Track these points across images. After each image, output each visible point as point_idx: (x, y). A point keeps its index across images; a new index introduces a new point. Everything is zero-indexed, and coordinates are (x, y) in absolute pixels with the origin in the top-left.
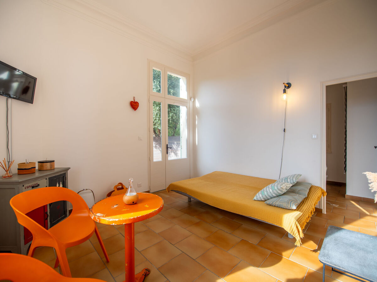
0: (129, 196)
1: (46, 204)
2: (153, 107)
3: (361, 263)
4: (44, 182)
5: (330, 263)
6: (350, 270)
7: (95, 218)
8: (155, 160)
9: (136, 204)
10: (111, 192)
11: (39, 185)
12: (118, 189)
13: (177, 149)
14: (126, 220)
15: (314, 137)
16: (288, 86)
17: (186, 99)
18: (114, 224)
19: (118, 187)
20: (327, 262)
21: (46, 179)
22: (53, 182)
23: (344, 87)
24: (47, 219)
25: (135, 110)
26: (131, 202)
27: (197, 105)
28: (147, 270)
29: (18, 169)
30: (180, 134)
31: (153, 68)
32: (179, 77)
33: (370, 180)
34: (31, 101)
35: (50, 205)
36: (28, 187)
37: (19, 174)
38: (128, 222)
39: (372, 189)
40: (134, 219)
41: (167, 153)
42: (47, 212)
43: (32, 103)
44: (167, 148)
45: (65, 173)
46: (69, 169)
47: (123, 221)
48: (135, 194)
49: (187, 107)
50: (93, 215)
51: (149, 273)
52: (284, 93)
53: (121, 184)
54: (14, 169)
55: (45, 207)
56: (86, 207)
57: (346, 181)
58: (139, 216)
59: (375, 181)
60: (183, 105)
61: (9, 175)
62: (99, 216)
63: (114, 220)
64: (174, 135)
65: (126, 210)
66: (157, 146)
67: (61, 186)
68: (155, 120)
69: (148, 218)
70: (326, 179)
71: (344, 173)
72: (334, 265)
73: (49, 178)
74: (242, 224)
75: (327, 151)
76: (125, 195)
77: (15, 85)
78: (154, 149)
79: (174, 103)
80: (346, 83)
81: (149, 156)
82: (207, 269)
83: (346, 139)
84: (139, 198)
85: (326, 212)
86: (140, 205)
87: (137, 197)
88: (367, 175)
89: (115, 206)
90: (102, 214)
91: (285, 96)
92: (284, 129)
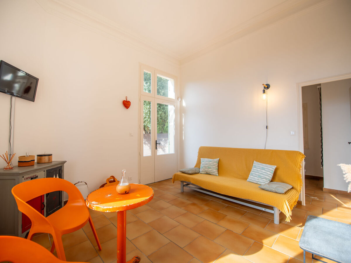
0: (122, 186)
1: (43, 194)
2: (144, 106)
3: (339, 249)
4: (42, 174)
5: (310, 249)
6: (329, 256)
7: (90, 205)
8: (144, 155)
9: (128, 193)
10: (103, 185)
11: (37, 176)
12: (110, 182)
13: (165, 145)
14: (119, 208)
15: (292, 133)
16: (267, 87)
17: (174, 99)
18: (108, 211)
19: (110, 180)
20: (307, 248)
21: (44, 171)
22: (50, 173)
23: (319, 88)
24: (43, 209)
25: (127, 108)
26: (123, 192)
27: (184, 104)
28: (137, 258)
29: (19, 162)
30: (168, 132)
31: (144, 71)
32: (168, 79)
33: (344, 171)
34: (33, 100)
35: (48, 195)
36: (27, 178)
37: (19, 166)
38: (121, 210)
39: (346, 180)
40: (127, 206)
41: (156, 149)
42: (44, 202)
43: (34, 101)
44: (156, 144)
45: (61, 166)
46: (65, 162)
47: (117, 208)
48: (127, 184)
49: (174, 106)
50: (89, 203)
51: (139, 261)
52: (263, 93)
53: (113, 177)
54: (15, 162)
55: (42, 197)
56: (82, 197)
57: (323, 175)
58: (131, 204)
59: (349, 172)
60: (171, 104)
61: (10, 167)
62: (95, 204)
63: (109, 207)
64: (162, 133)
65: (119, 199)
66: (146, 142)
67: (58, 177)
68: (145, 118)
69: (140, 206)
70: (305, 174)
71: (322, 168)
72: (314, 251)
73: (47, 170)
74: (227, 215)
75: (304, 147)
76: (118, 186)
77: (17, 86)
78: (144, 146)
79: (163, 102)
80: (320, 85)
81: (140, 151)
82: (194, 257)
83: (322, 136)
84: (132, 188)
85: (305, 204)
86: (131, 195)
87: (129, 186)
88: (342, 166)
89: (109, 196)
90: (97, 203)
91: (264, 96)
92: (267, 126)
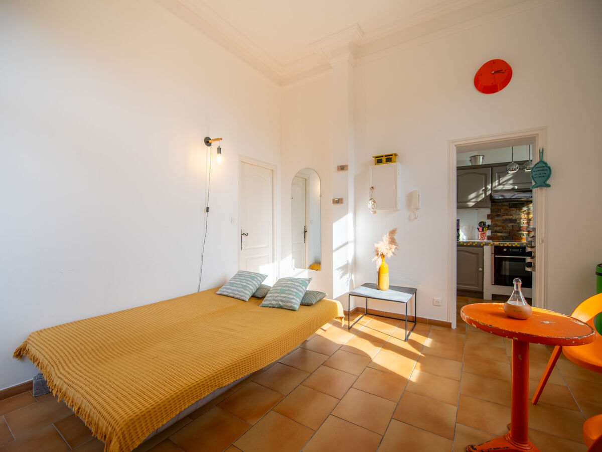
16: (208, 142)
91: (220, 158)
92: (208, 208)
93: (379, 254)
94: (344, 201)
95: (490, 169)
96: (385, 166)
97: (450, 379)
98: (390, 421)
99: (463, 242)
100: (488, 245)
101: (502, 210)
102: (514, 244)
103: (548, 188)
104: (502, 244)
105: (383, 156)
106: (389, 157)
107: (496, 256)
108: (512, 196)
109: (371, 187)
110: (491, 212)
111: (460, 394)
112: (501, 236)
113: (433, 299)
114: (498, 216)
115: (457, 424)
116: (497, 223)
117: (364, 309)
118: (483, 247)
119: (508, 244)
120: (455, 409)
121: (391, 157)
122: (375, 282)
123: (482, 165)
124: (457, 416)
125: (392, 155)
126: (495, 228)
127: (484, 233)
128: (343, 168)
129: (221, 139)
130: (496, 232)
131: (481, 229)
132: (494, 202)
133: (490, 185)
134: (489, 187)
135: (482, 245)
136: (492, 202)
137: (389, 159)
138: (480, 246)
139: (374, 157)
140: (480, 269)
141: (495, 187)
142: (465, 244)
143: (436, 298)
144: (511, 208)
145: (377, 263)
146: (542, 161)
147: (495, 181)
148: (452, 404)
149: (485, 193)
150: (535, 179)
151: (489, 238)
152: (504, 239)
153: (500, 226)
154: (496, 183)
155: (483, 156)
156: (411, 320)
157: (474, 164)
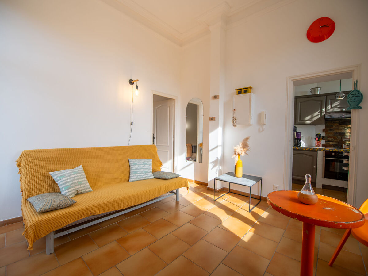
16: (131, 82)
91: (137, 92)
92: (132, 123)
93: (236, 153)
94: (216, 119)
95: (325, 97)
96: (243, 95)
97: (272, 240)
98: (219, 264)
99: (303, 148)
100: (321, 150)
101: (334, 126)
102: (341, 150)
103: (360, 109)
104: (331, 150)
105: (242, 89)
106: (246, 89)
107: (326, 158)
108: (341, 116)
109: (233, 109)
110: (326, 127)
111: (276, 252)
112: (332, 144)
113: (273, 186)
114: (331, 130)
115: (266, 273)
116: (330, 135)
117: (228, 189)
118: (317, 151)
119: (336, 150)
120: (268, 262)
121: (247, 89)
122: (234, 172)
123: (319, 94)
124: (267, 267)
125: (248, 88)
126: (328, 139)
127: (319, 142)
128: (215, 97)
129: (138, 80)
130: (329, 141)
131: (317, 139)
132: (328, 120)
133: (325, 109)
134: (324, 110)
135: (316, 150)
136: (325, 121)
137: (246, 90)
138: (315, 151)
139: (236, 90)
140: (315, 167)
141: (328, 110)
142: (304, 149)
143: (275, 185)
144: (341, 125)
145: (235, 159)
146: (356, 90)
147: (329, 105)
148: (267, 259)
149: (321, 114)
150: (350, 103)
151: (323, 145)
152: (334, 146)
153: (332, 137)
154: (329, 107)
155: (321, 88)
156: (258, 198)
157: (313, 94)
